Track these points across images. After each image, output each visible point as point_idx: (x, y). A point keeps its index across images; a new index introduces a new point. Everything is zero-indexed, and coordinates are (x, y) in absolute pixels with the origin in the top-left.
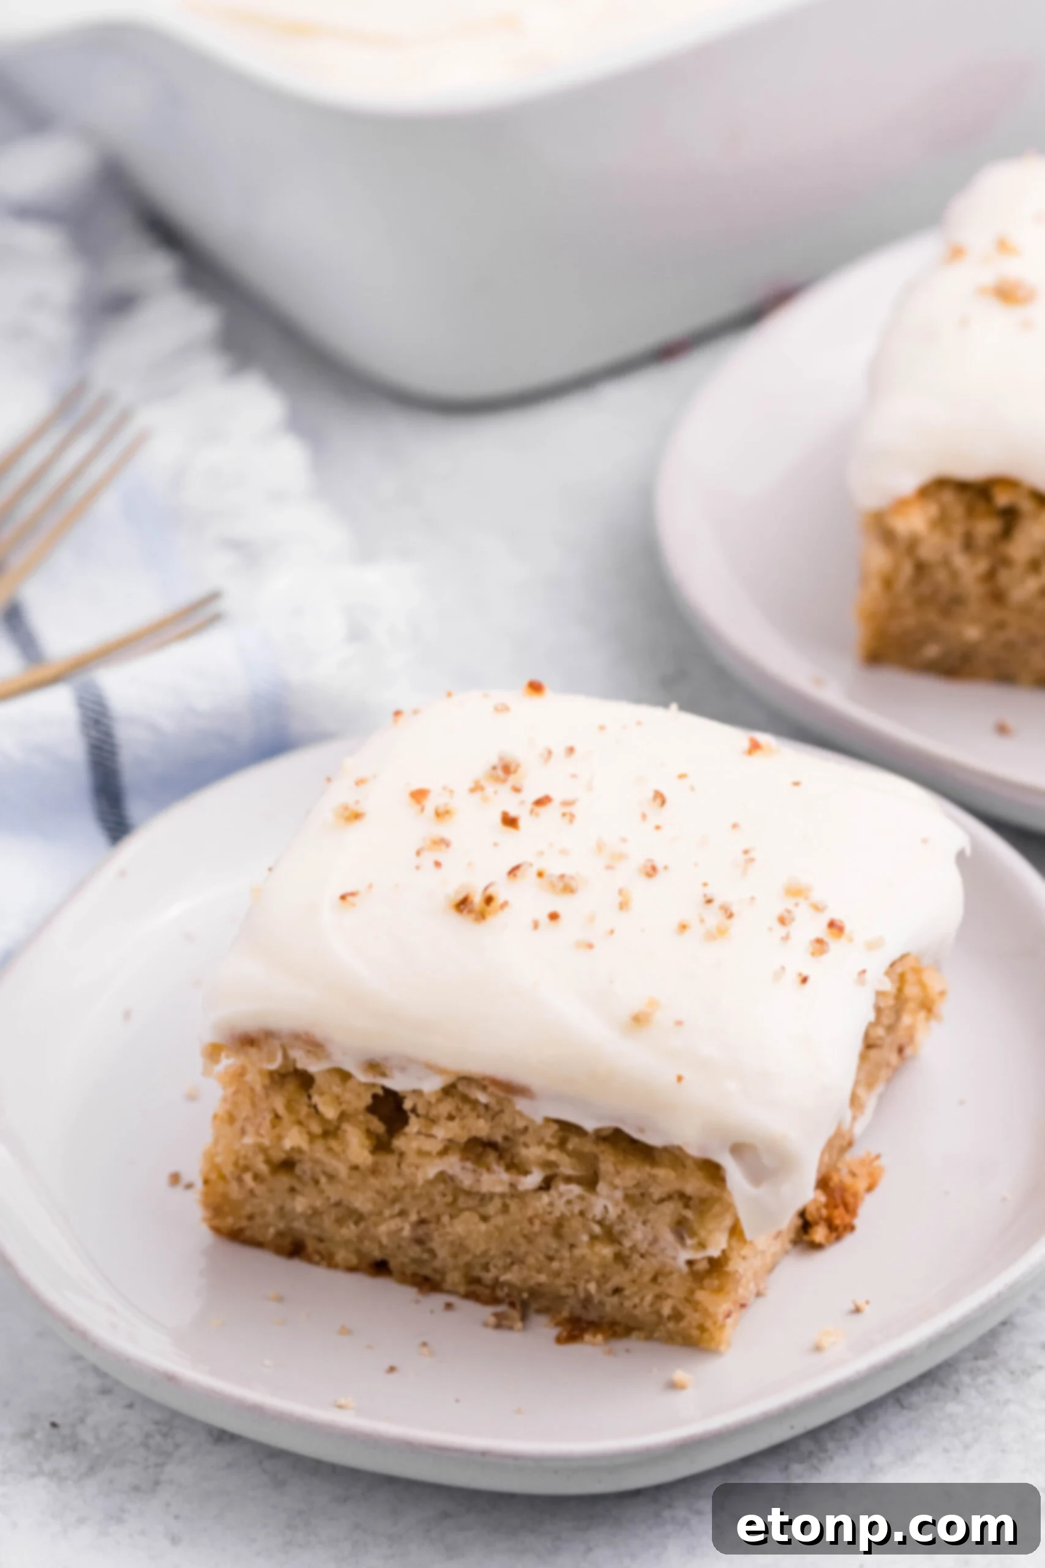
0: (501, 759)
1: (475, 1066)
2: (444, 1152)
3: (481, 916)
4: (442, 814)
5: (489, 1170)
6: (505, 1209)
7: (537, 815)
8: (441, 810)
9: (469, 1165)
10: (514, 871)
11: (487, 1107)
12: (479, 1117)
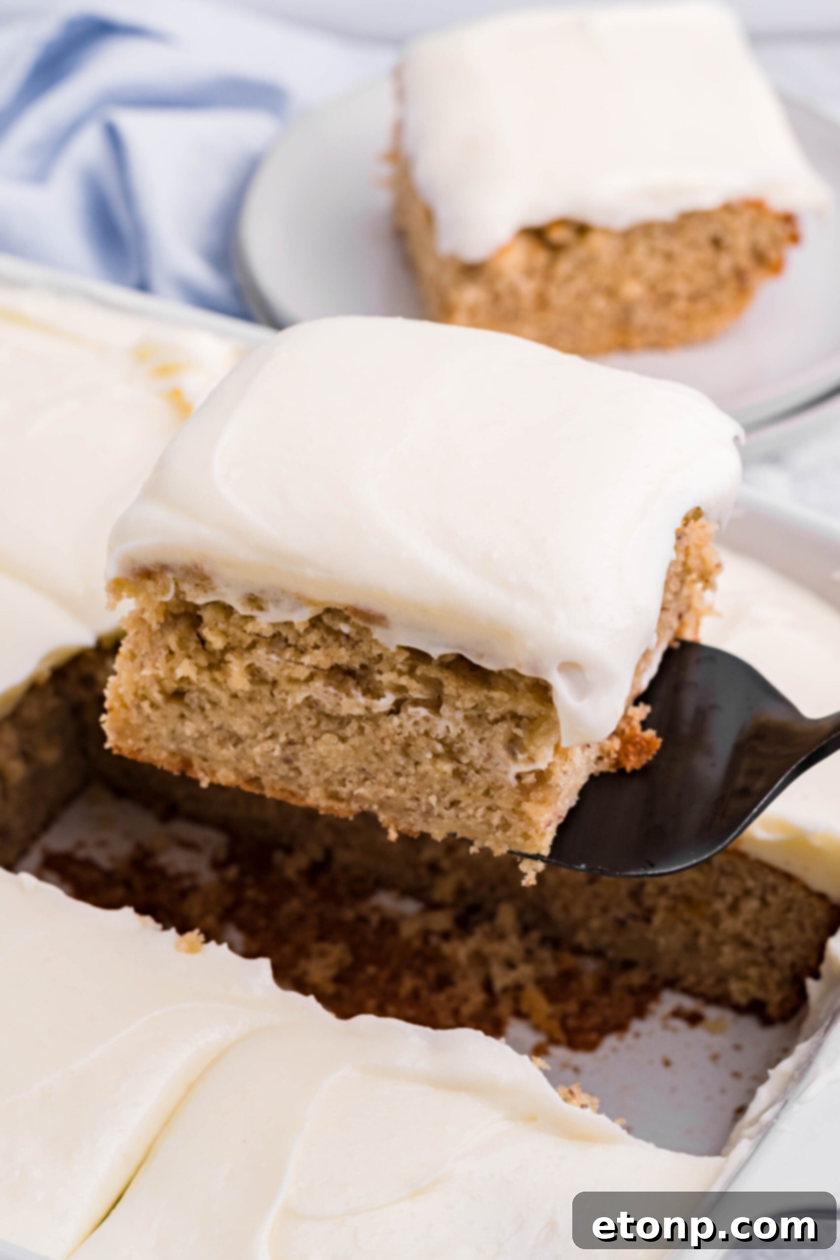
1: (341, 598)
2: (311, 678)
5: (348, 694)
6: (361, 730)
9: (331, 690)
11: (347, 637)
12: (341, 646)
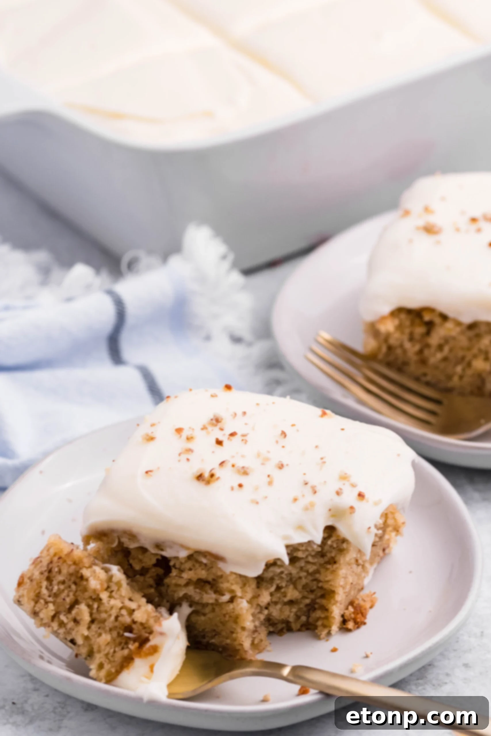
0: (214, 416)
1: (203, 547)
2: (187, 584)
3: (208, 482)
4: (189, 439)
5: (206, 593)
6: (213, 610)
7: (231, 440)
8: (189, 437)
9: (198, 590)
10: (222, 464)
11: (206, 565)
12: (202, 569)
